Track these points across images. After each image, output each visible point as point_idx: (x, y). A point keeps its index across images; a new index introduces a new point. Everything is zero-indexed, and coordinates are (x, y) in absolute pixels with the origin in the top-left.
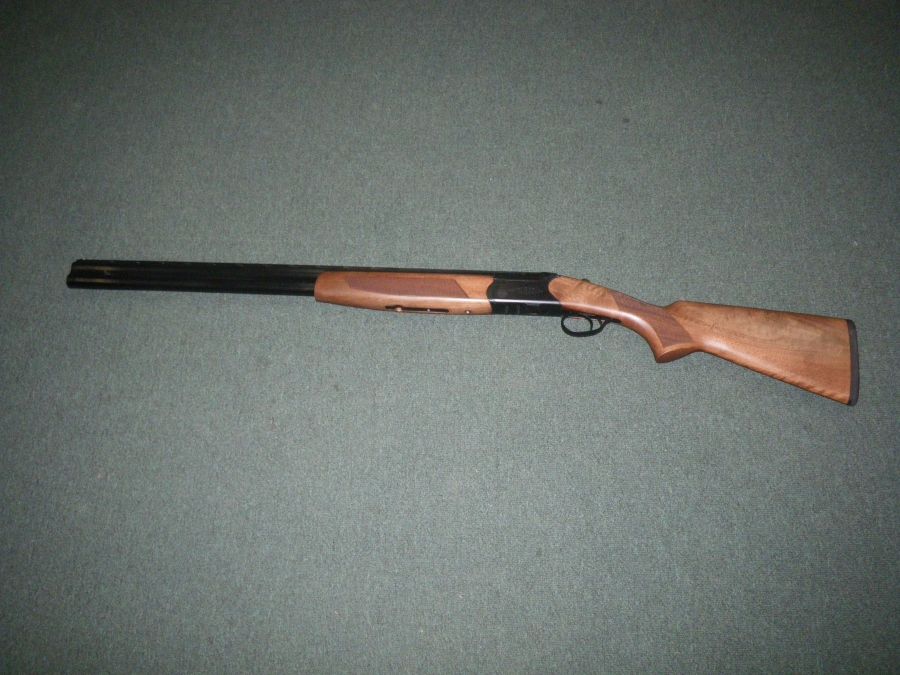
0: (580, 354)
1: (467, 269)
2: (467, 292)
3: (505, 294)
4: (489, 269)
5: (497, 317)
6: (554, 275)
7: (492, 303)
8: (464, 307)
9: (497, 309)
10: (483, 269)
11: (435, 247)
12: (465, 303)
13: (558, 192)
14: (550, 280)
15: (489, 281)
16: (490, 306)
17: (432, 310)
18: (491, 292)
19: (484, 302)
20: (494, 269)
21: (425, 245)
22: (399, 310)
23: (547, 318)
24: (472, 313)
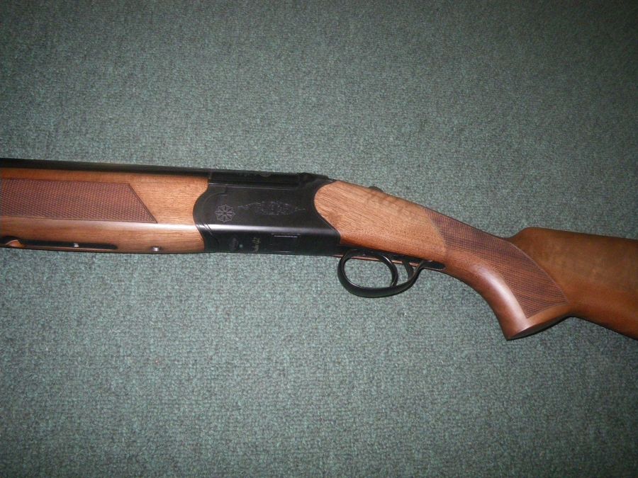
0: (370, 325)
1: (160, 163)
2: (153, 210)
3: (231, 214)
4: (201, 165)
5: (213, 258)
6: (324, 180)
7: (203, 232)
8: (148, 239)
9: (214, 242)
10: (189, 164)
11: (103, 123)
12: (148, 232)
13: (319, 44)
14: (316, 187)
15: (199, 188)
16: (199, 238)
17: (81, 245)
18: (202, 211)
19: (189, 228)
20: (211, 165)
21: (85, 120)
22: (14, 243)
23: (308, 257)
24: (164, 251)
